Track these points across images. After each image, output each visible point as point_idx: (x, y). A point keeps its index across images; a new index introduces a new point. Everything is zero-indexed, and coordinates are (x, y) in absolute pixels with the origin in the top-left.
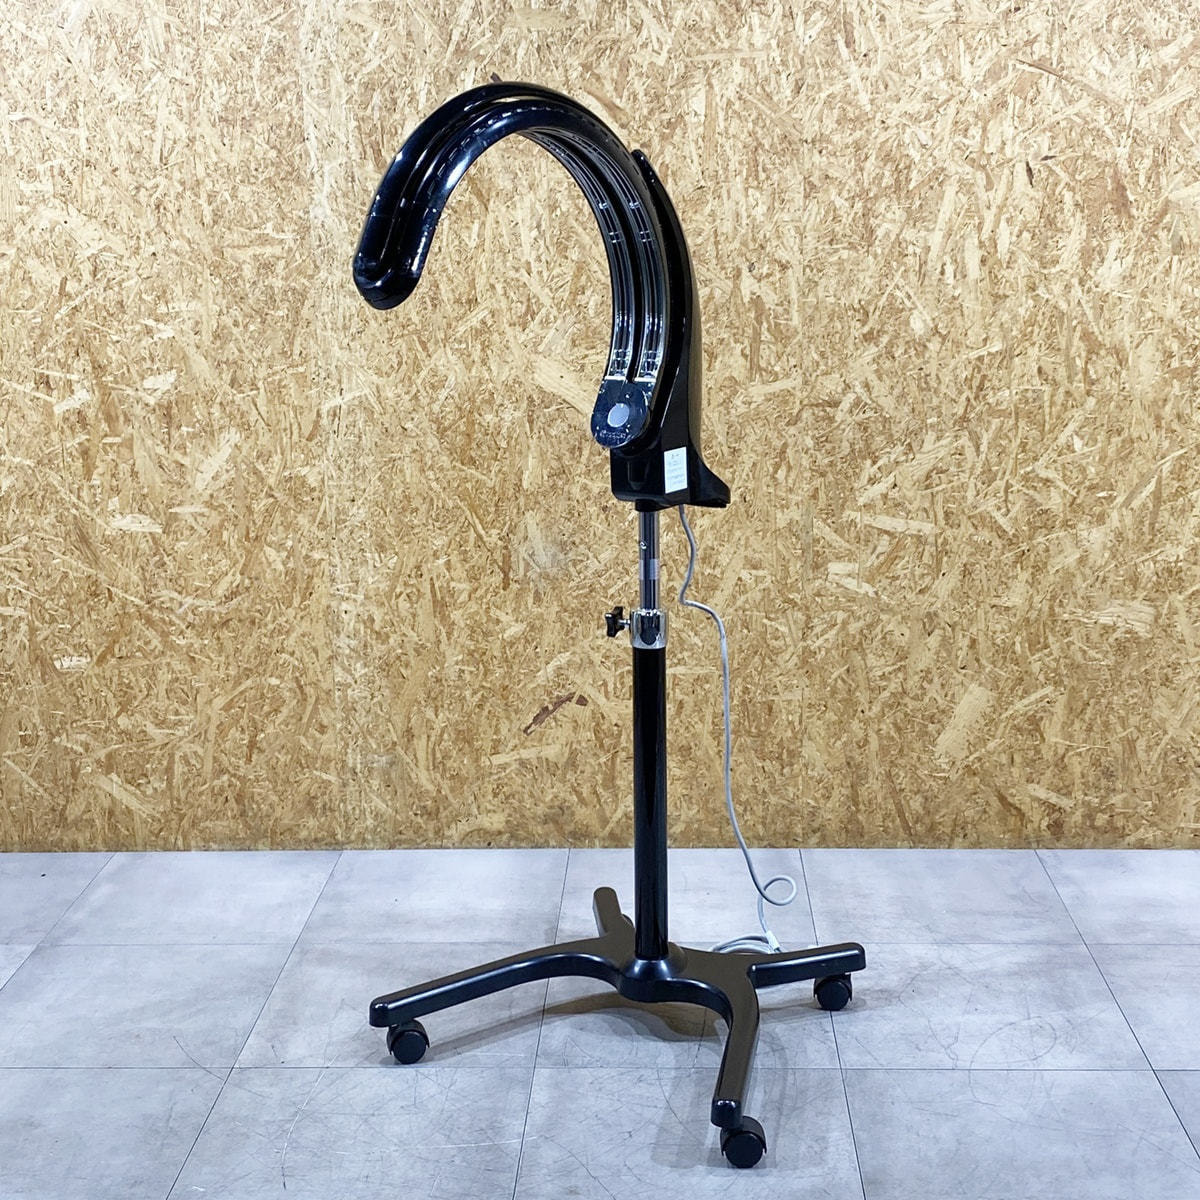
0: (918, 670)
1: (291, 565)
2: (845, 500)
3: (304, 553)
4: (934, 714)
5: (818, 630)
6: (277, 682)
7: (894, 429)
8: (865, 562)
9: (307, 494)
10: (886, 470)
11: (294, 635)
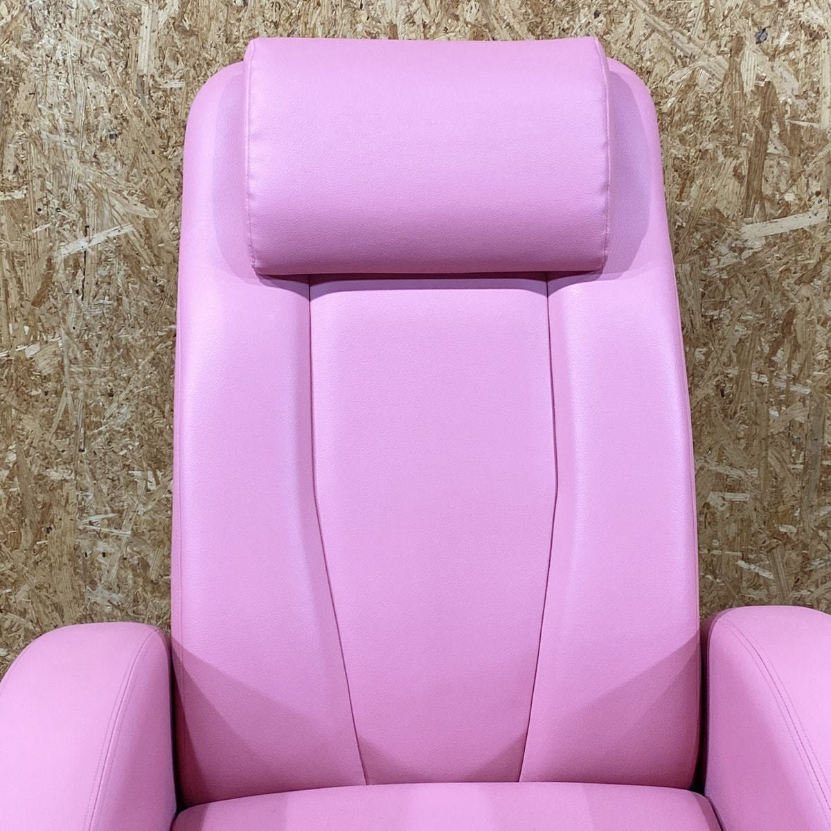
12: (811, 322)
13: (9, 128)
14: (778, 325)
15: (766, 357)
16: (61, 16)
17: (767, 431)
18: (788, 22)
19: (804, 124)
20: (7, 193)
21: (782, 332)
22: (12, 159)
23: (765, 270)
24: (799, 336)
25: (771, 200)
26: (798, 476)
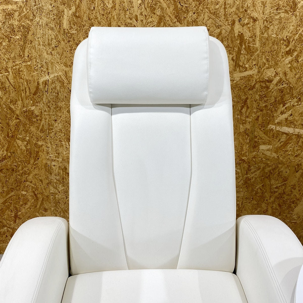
0: (291, 185)
1: (29, 147)
2: (270, 121)
3: (34, 142)
4: (295, 200)
5: (252, 171)
6: (25, 193)
7: (294, 92)
8: (275, 145)
9: (34, 118)
10: (288, 109)
11: (32, 175)
12: (252, 101)
13: (26, 44)
14: (243, 102)
15: (240, 111)
16: (41, 12)
17: (239, 131)
18: (248, 16)
19: (252, 45)
20: (26, 63)
21: (244, 104)
22: (27, 53)
23: (240, 86)
24: (249, 105)
25: (242, 67)
26: (248, 143)
